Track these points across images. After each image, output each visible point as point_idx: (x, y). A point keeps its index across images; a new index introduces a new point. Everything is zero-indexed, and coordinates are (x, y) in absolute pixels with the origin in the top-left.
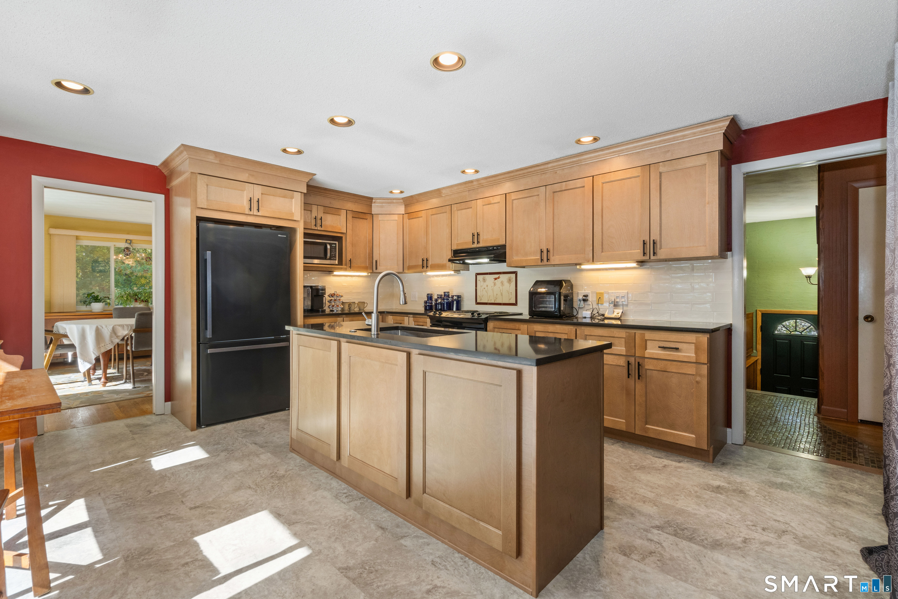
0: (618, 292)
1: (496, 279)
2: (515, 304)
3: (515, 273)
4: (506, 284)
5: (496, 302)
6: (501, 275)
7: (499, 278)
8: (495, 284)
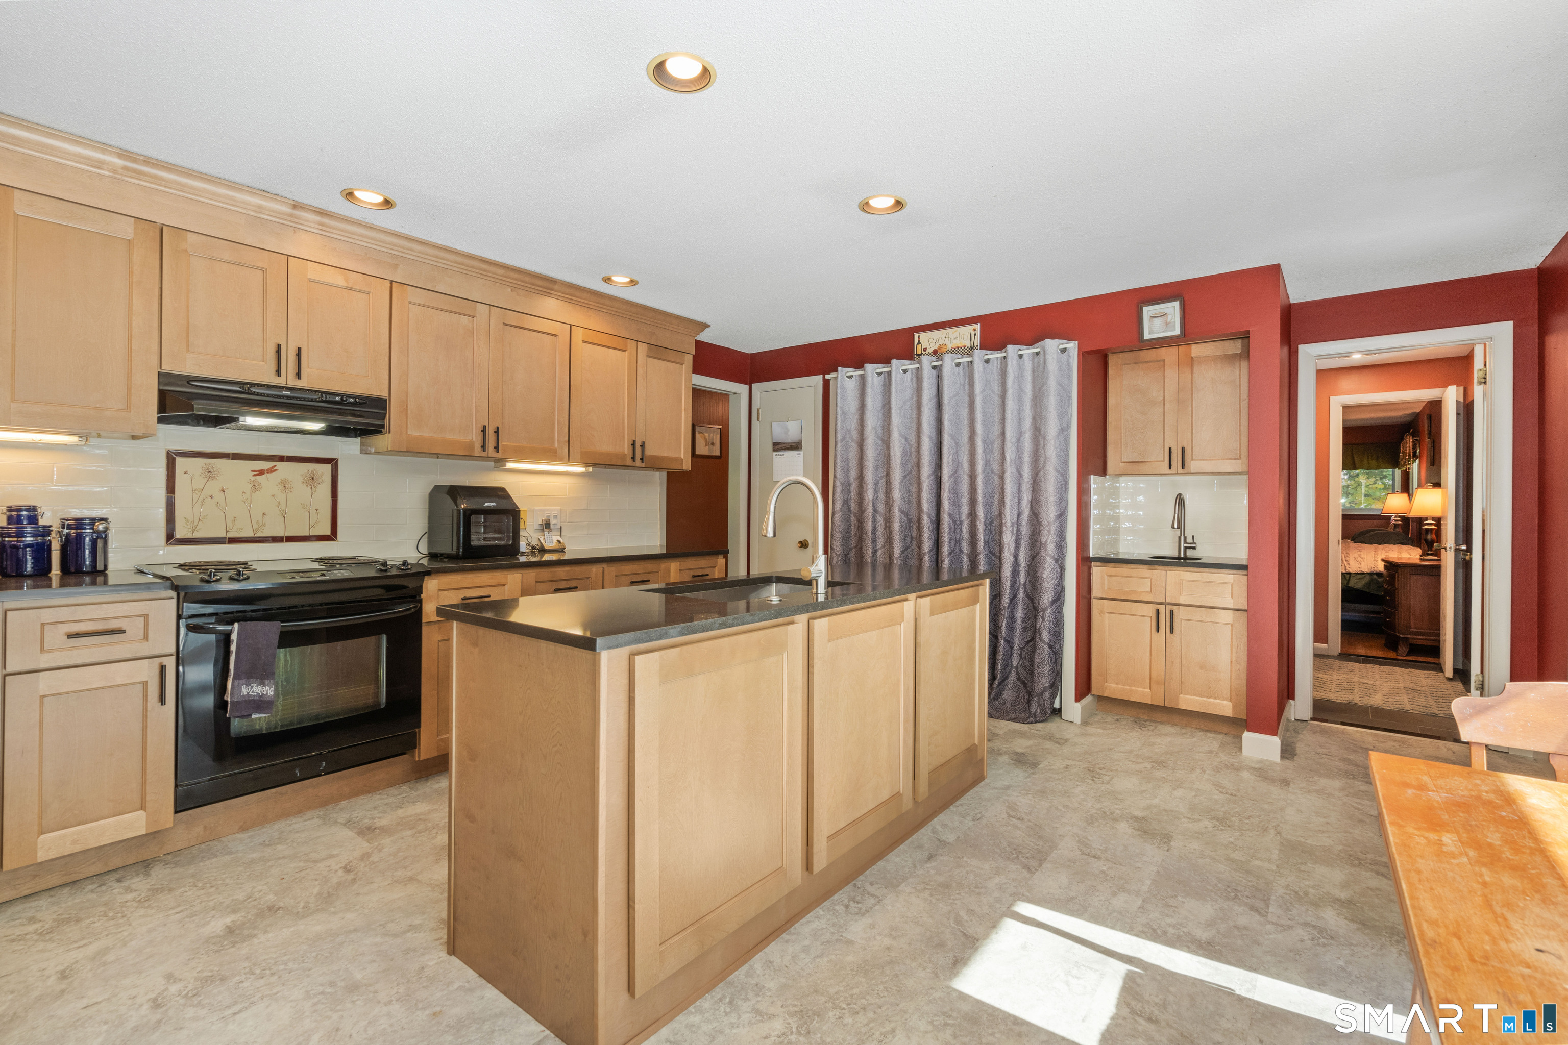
0: (548, 510)
1: (261, 473)
2: (333, 536)
3: (332, 462)
4: (301, 491)
5: (259, 534)
6: (280, 465)
7: (271, 470)
8: (255, 487)
